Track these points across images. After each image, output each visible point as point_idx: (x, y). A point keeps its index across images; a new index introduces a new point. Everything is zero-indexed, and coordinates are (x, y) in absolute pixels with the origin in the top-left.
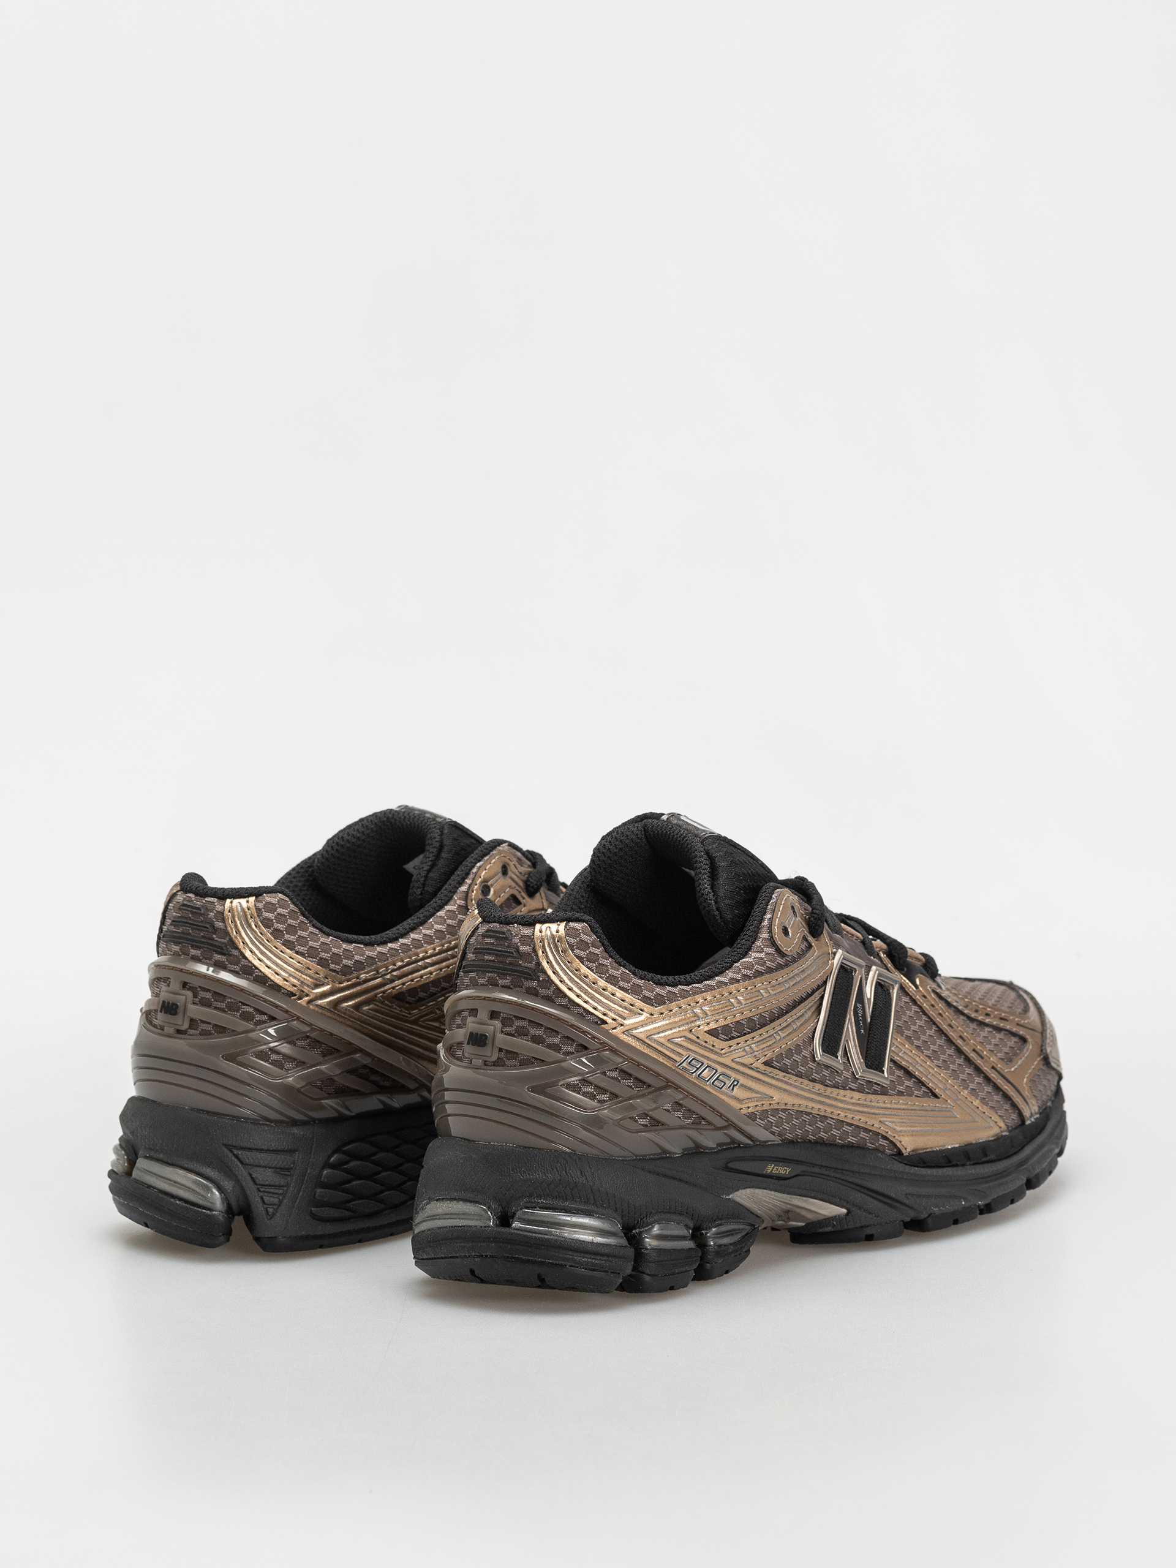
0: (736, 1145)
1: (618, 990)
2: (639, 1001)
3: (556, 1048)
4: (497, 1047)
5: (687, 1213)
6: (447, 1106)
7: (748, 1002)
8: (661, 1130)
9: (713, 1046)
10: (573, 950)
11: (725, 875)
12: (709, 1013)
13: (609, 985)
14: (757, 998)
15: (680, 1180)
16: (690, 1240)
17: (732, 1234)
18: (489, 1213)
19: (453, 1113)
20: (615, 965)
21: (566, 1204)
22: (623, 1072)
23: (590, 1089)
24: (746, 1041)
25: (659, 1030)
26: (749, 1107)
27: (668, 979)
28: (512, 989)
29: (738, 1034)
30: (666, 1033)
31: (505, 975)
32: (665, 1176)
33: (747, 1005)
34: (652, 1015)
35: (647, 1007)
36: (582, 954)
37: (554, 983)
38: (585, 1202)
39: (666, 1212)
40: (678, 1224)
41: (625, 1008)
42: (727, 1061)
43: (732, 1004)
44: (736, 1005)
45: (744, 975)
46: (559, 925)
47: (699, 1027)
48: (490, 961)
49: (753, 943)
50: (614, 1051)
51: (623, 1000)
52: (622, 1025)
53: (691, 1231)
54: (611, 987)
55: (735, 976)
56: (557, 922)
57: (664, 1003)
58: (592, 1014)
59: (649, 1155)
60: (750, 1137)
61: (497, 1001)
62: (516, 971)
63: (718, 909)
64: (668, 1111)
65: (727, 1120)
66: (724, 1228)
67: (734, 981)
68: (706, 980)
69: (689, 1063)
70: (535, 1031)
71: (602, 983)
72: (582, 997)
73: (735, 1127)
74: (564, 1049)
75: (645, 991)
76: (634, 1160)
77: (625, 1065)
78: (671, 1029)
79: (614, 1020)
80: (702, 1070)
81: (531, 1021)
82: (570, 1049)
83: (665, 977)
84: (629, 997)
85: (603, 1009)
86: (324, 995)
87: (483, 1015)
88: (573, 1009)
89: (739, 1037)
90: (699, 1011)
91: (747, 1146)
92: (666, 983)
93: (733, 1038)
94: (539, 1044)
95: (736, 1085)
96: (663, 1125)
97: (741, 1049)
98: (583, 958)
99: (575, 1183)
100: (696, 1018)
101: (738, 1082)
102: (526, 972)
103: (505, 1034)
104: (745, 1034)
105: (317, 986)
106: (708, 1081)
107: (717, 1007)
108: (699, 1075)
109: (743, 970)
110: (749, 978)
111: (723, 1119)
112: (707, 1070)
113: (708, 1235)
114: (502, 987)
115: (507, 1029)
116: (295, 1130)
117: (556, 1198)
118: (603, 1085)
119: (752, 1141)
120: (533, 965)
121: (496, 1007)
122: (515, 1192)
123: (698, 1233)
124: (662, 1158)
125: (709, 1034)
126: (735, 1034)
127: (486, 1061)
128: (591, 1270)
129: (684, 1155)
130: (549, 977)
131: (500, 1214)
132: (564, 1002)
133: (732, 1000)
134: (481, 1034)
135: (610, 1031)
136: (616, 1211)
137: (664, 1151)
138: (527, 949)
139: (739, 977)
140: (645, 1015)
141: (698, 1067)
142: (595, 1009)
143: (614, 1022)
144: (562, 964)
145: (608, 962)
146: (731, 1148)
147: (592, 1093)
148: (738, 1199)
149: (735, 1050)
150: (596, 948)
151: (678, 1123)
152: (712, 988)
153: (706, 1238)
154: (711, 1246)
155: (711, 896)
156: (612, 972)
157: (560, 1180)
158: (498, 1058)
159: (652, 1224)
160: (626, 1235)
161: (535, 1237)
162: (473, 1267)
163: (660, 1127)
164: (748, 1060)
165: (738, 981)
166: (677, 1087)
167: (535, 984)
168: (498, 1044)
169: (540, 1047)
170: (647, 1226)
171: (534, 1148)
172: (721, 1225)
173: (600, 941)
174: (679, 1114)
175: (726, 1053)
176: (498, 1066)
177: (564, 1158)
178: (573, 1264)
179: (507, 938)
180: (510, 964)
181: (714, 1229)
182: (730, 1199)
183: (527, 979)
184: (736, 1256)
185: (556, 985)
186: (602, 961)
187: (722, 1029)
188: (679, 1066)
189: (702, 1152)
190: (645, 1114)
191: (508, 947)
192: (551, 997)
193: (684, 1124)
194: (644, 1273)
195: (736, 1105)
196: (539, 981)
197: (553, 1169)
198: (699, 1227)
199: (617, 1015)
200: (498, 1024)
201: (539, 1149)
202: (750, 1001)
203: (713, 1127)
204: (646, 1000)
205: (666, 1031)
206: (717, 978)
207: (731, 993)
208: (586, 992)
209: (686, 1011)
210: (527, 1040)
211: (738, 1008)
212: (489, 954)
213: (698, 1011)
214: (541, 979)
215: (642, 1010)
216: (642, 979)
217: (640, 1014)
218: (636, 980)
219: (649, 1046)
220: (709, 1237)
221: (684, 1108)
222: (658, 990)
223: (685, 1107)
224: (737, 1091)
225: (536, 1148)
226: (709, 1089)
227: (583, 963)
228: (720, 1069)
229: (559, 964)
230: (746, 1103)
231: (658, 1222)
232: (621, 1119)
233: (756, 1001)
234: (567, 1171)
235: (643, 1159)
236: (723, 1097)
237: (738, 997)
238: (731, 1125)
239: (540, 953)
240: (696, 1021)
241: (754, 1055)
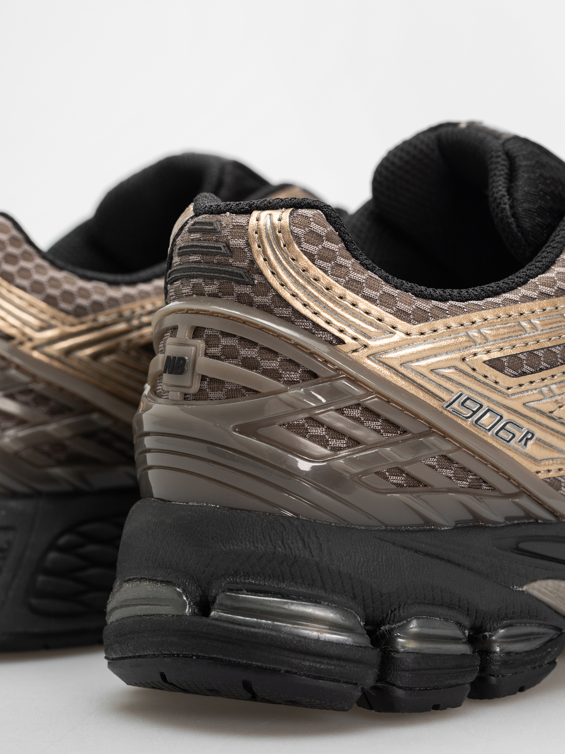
0: (531, 521)
1: (360, 299)
2: (391, 316)
3: (274, 374)
4: (199, 374)
5: (459, 607)
6: (148, 455)
7: (546, 327)
8: (423, 492)
9: (496, 383)
10: (299, 244)
11: (526, 175)
12: (490, 339)
13: (348, 292)
14: (560, 324)
15: (449, 561)
16: (463, 643)
17: (528, 640)
18: (185, 598)
19: (155, 464)
20: (359, 267)
21: (283, 585)
22: (367, 410)
23: (320, 431)
24: (543, 380)
25: (417, 356)
26: (549, 471)
27: (435, 291)
28: (220, 297)
29: (532, 370)
30: (430, 361)
31: (212, 278)
32: (427, 554)
33: (545, 331)
34: (408, 334)
35: (402, 325)
36: (312, 248)
37: (272, 288)
38: (309, 585)
39: (428, 604)
40: (446, 620)
41: (371, 324)
42: (517, 405)
43: (524, 329)
44: (528, 330)
45: (542, 293)
46: (283, 212)
47: (475, 355)
48: (195, 262)
49: (558, 256)
50: (354, 381)
51: (367, 313)
52: (366, 346)
53: (467, 632)
54: (351, 296)
55: (529, 293)
56: (282, 208)
57: (427, 320)
58: (325, 330)
59: (406, 526)
60: (552, 512)
61: (202, 314)
62: (225, 272)
63: (514, 215)
64: (433, 467)
65: (518, 485)
66: (515, 631)
67: (526, 299)
68: (489, 296)
69: (463, 404)
70: (245, 352)
71: (339, 289)
72: (310, 306)
73: (530, 496)
74: (286, 376)
75: (399, 304)
76: (382, 531)
77: (371, 401)
78: (436, 356)
79: (355, 339)
80: (481, 414)
81: (241, 339)
82: (295, 376)
83: (431, 289)
84: (376, 310)
85: (339, 324)
86: (52, 341)
87: (184, 333)
88: (299, 322)
89: (532, 373)
90: (476, 334)
91: (546, 523)
92: (432, 295)
93: (524, 374)
94: (252, 370)
95: (531, 439)
96: (425, 486)
97: (536, 389)
98: (314, 255)
99: (295, 557)
100: (472, 343)
101: (533, 435)
102: (237, 273)
103: (210, 357)
104: (541, 370)
105: (42, 329)
106: (489, 430)
107: (502, 331)
108: (476, 422)
109: (541, 287)
110: (549, 296)
111: (512, 483)
112: (488, 415)
113: (494, 638)
114: (210, 295)
115: (212, 350)
116: (13, 504)
117: (270, 578)
118: (339, 425)
119: (556, 516)
120: (246, 264)
121: (200, 321)
122: (216, 569)
123: (481, 635)
124: (424, 530)
125: (490, 366)
126: (526, 368)
127: (186, 394)
128: (315, 678)
129: (456, 528)
130: (266, 279)
131: (198, 599)
132: (286, 312)
133: (524, 324)
134: (179, 358)
135: (349, 355)
136: (354, 598)
137: (427, 521)
138: (240, 242)
139: (534, 294)
140: (399, 336)
141: (475, 410)
142: (328, 323)
143: (354, 341)
144: (284, 262)
145: (349, 262)
146: (524, 523)
147: (323, 436)
148: (536, 593)
149: (527, 391)
150: (333, 243)
151: (448, 484)
152: (496, 305)
153: (491, 642)
154: (495, 652)
155: (506, 199)
156: (354, 275)
157: (274, 553)
158: (200, 390)
159: (408, 619)
160: (369, 633)
161: (238, 630)
162: (163, 670)
163: (421, 488)
164: (546, 405)
165: (533, 299)
166: (444, 436)
167: (247, 290)
168: (200, 370)
169: (253, 373)
170: (400, 622)
171: (242, 510)
172: (511, 625)
173: (340, 235)
174: (449, 473)
175: (514, 394)
176: (199, 400)
177: (282, 525)
178: (290, 669)
179: (215, 229)
180: (218, 264)
181: (502, 631)
182: (523, 591)
183: (238, 283)
184: (535, 668)
185: (275, 290)
186: (341, 260)
187: (509, 360)
188: (447, 407)
189: (482, 526)
190: (398, 468)
191: (217, 241)
192: (269, 306)
193: (455, 486)
194: (394, 685)
195: (532, 468)
196: (253, 285)
197: (265, 538)
198: (481, 627)
199: (358, 333)
200: (200, 344)
201: (250, 511)
202: (550, 326)
203: (497, 494)
204: (401, 314)
205: (428, 357)
206: (504, 295)
207: (521, 314)
208: (316, 300)
209: (456, 332)
210: (237, 365)
211: (532, 334)
212: (195, 253)
213: (474, 333)
214: (256, 282)
215: (394, 328)
216: (397, 288)
217: (391, 333)
218: (388, 289)
219: (404, 377)
220: (495, 641)
221: (456, 465)
222: (420, 303)
223: (457, 463)
224: (531, 447)
225: (245, 510)
226: (490, 441)
227: (313, 261)
228: (507, 416)
229: (280, 262)
230: (545, 465)
231: (417, 616)
232: (364, 473)
233: (558, 327)
234: (285, 541)
235: (397, 530)
236: (511, 454)
237: (532, 321)
238: (523, 491)
239: (255, 247)
240: (471, 346)
241: (554, 399)
